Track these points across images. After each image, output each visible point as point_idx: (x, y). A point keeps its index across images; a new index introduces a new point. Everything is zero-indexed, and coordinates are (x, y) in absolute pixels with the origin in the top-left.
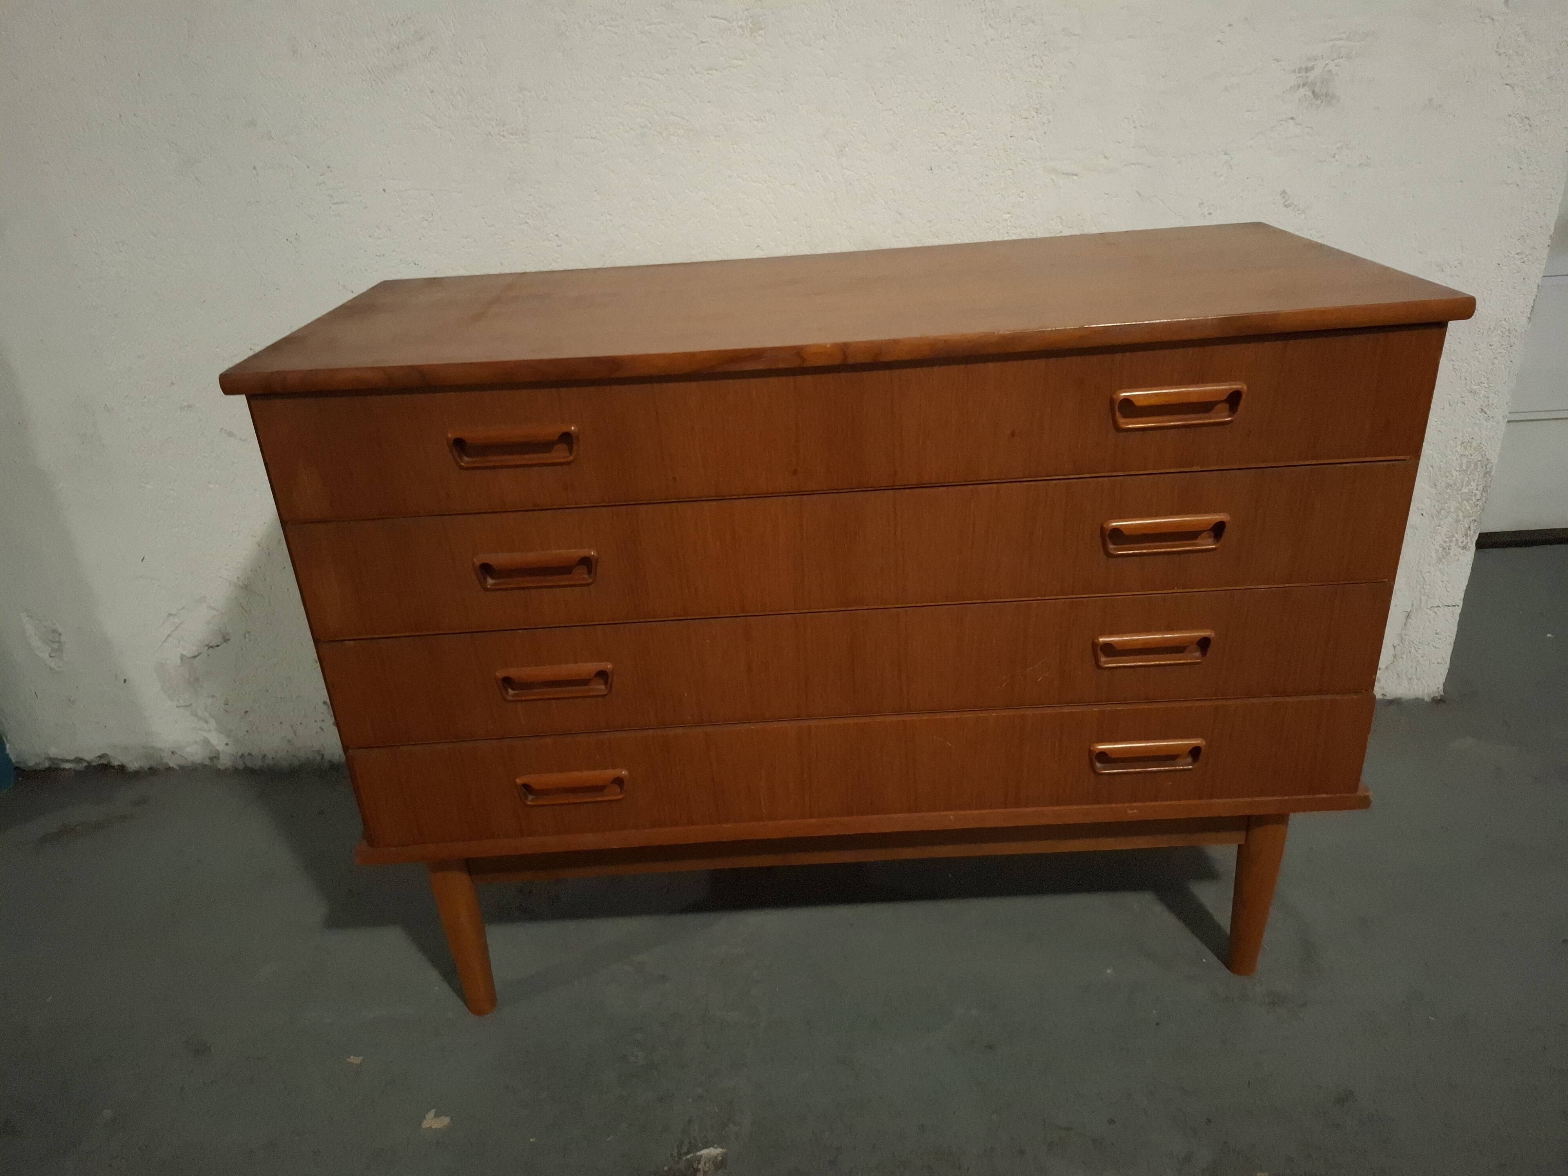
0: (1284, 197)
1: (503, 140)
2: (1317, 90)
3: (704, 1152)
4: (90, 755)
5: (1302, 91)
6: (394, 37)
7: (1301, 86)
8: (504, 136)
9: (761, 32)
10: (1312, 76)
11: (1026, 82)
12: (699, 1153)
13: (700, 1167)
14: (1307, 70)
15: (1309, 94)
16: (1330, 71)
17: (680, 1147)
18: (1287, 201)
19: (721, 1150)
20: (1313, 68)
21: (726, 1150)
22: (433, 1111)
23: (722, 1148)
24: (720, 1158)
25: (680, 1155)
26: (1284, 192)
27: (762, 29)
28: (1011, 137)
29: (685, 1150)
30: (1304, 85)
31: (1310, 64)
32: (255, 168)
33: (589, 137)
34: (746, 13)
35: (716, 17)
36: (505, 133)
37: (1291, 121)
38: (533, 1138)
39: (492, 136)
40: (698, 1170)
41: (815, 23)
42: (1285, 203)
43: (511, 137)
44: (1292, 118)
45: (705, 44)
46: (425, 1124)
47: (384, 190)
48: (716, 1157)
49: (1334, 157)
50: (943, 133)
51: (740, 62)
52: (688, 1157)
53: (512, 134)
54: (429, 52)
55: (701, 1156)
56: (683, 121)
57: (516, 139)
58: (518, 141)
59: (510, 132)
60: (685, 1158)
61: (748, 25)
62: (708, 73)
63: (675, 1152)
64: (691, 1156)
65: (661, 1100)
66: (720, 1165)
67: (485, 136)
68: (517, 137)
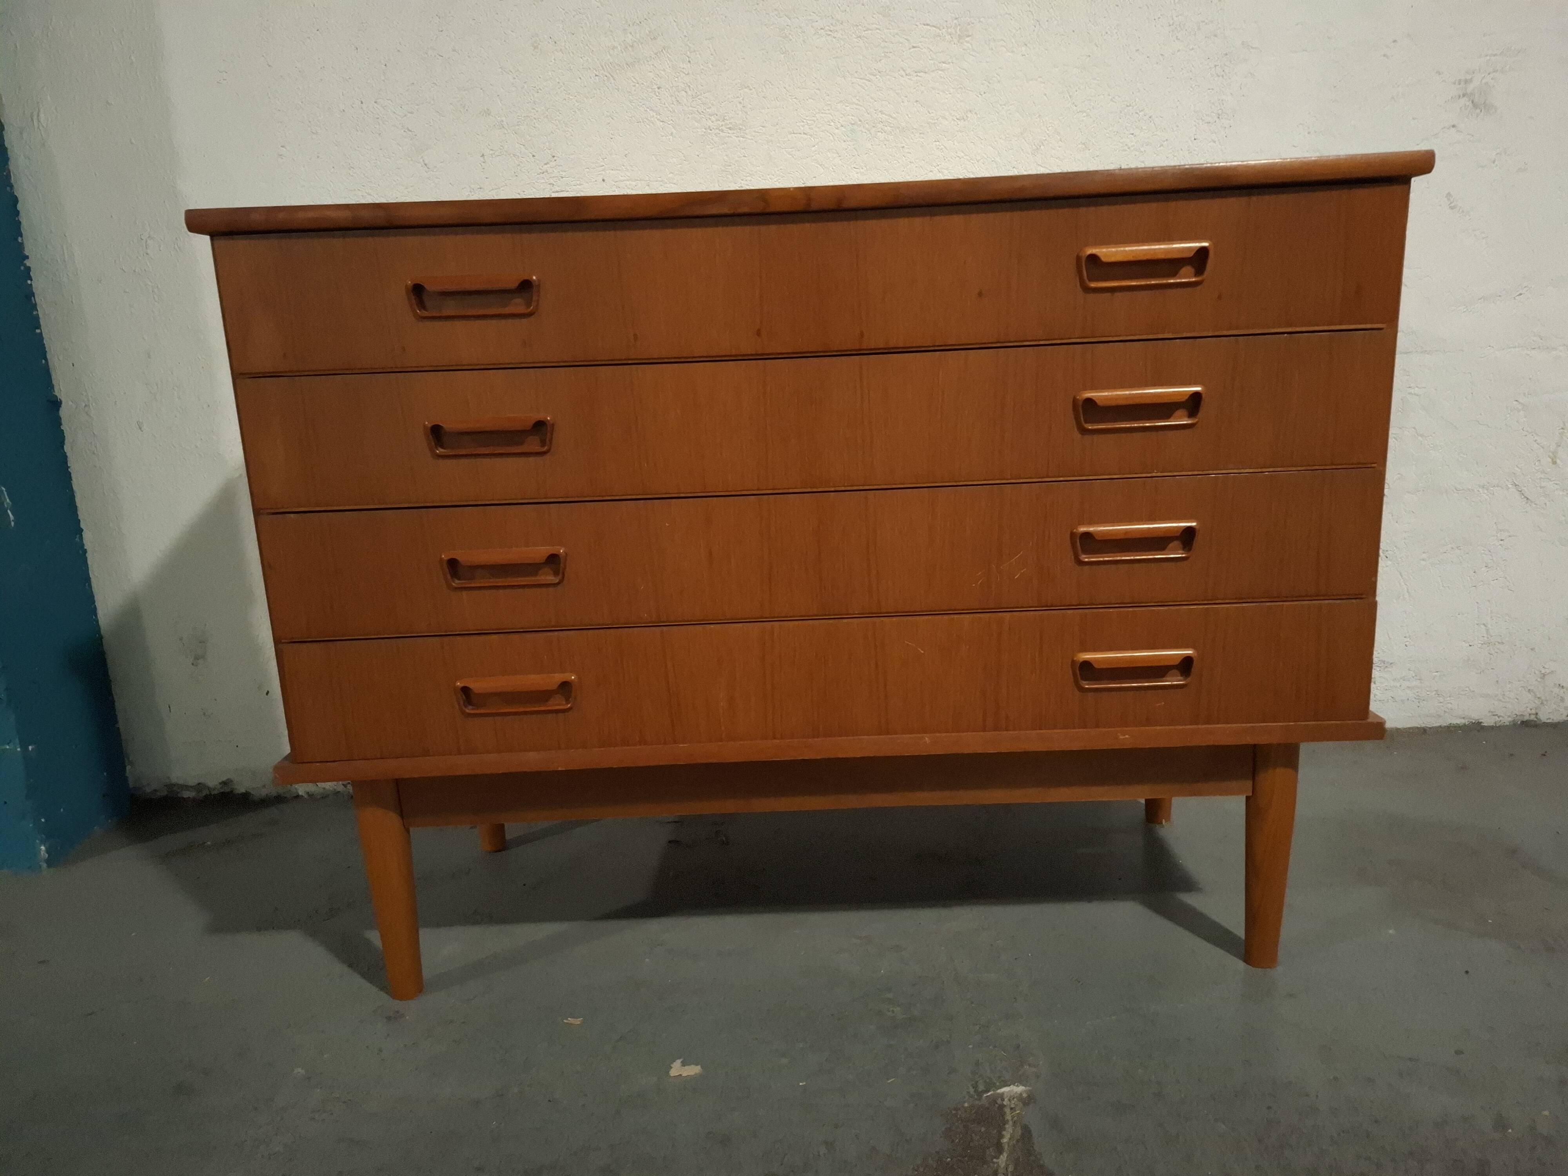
0: (1449, 200)
1: (722, 134)
2: (1476, 100)
3: (1005, 1089)
4: (213, 782)
5: (1463, 101)
6: (630, 37)
7: (1461, 96)
8: (722, 131)
9: (967, 39)
10: (1470, 88)
11: (1209, 89)
12: (999, 1091)
13: (1005, 1103)
14: (1466, 82)
15: (1469, 104)
16: (1486, 83)
17: (975, 1087)
18: (1451, 203)
19: (1024, 1088)
20: (1471, 80)
21: (1030, 1088)
22: (681, 1059)
23: (1025, 1086)
24: (1025, 1095)
25: (980, 1094)
26: (1449, 194)
27: (969, 36)
28: (1195, 139)
29: (981, 1088)
30: (1464, 95)
31: (1469, 77)
32: (483, 155)
34: (955, 21)
35: (928, 25)
36: (723, 128)
37: (1453, 130)
39: (711, 130)
40: (1004, 1106)
41: (1018, 32)
42: (1450, 205)
43: (730, 131)
44: (1454, 126)
45: (916, 49)
46: (673, 1073)
48: (1021, 1094)
49: (1494, 162)
50: (1133, 134)
51: (947, 66)
52: (989, 1094)
53: (730, 128)
54: (661, 50)
55: (1003, 1094)
56: (891, 119)
57: (734, 133)
58: (735, 135)
59: (728, 127)
60: (985, 1095)
61: (956, 32)
62: (917, 76)
63: (972, 1090)
64: (991, 1094)
65: (937, 1047)
66: (1027, 1101)
67: (705, 130)
68: (735, 132)
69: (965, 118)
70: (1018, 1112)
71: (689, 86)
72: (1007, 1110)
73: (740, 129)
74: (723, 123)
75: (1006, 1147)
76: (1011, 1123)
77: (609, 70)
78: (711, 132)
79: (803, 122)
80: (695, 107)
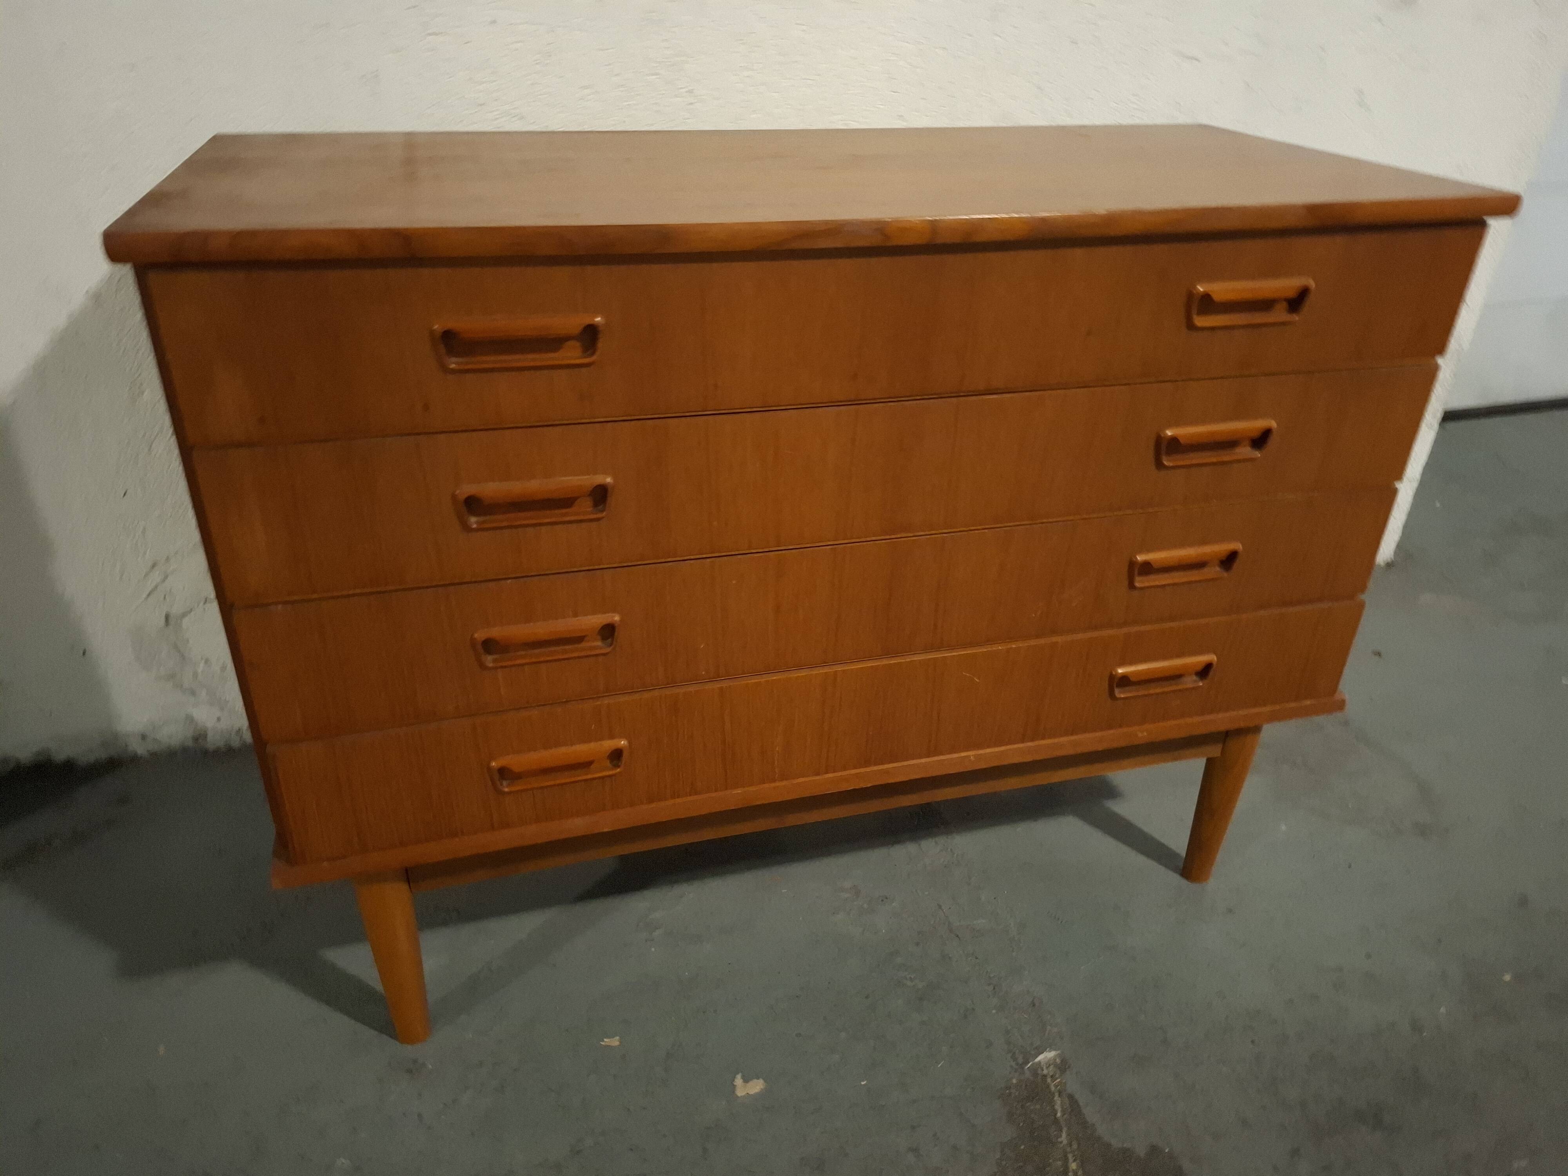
3: (1040, 1058)
12: (1036, 1060)
13: (1045, 1072)
17: (1014, 1058)
18: (1361, 100)
19: (1055, 1052)
21: (1060, 1052)
22: (739, 1076)
23: (1056, 1050)
24: (1058, 1061)
25: (1021, 1067)
26: (1358, 90)
29: (1020, 1060)
38: (863, 1081)
40: (1045, 1076)
42: (1360, 104)
46: (740, 1092)
48: (1055, 1060)
52: (1029, 1066)
55: (1040, 1062)
60: (1027, 1067)
63: (1013, 1064)
64: (1031, 1064)
65: (966, 1017)
66: (1063, 1066)
70: (1058, 1080)
72: (1049, 1080)
75: (1063, 1123)
76: (1057, 1095)
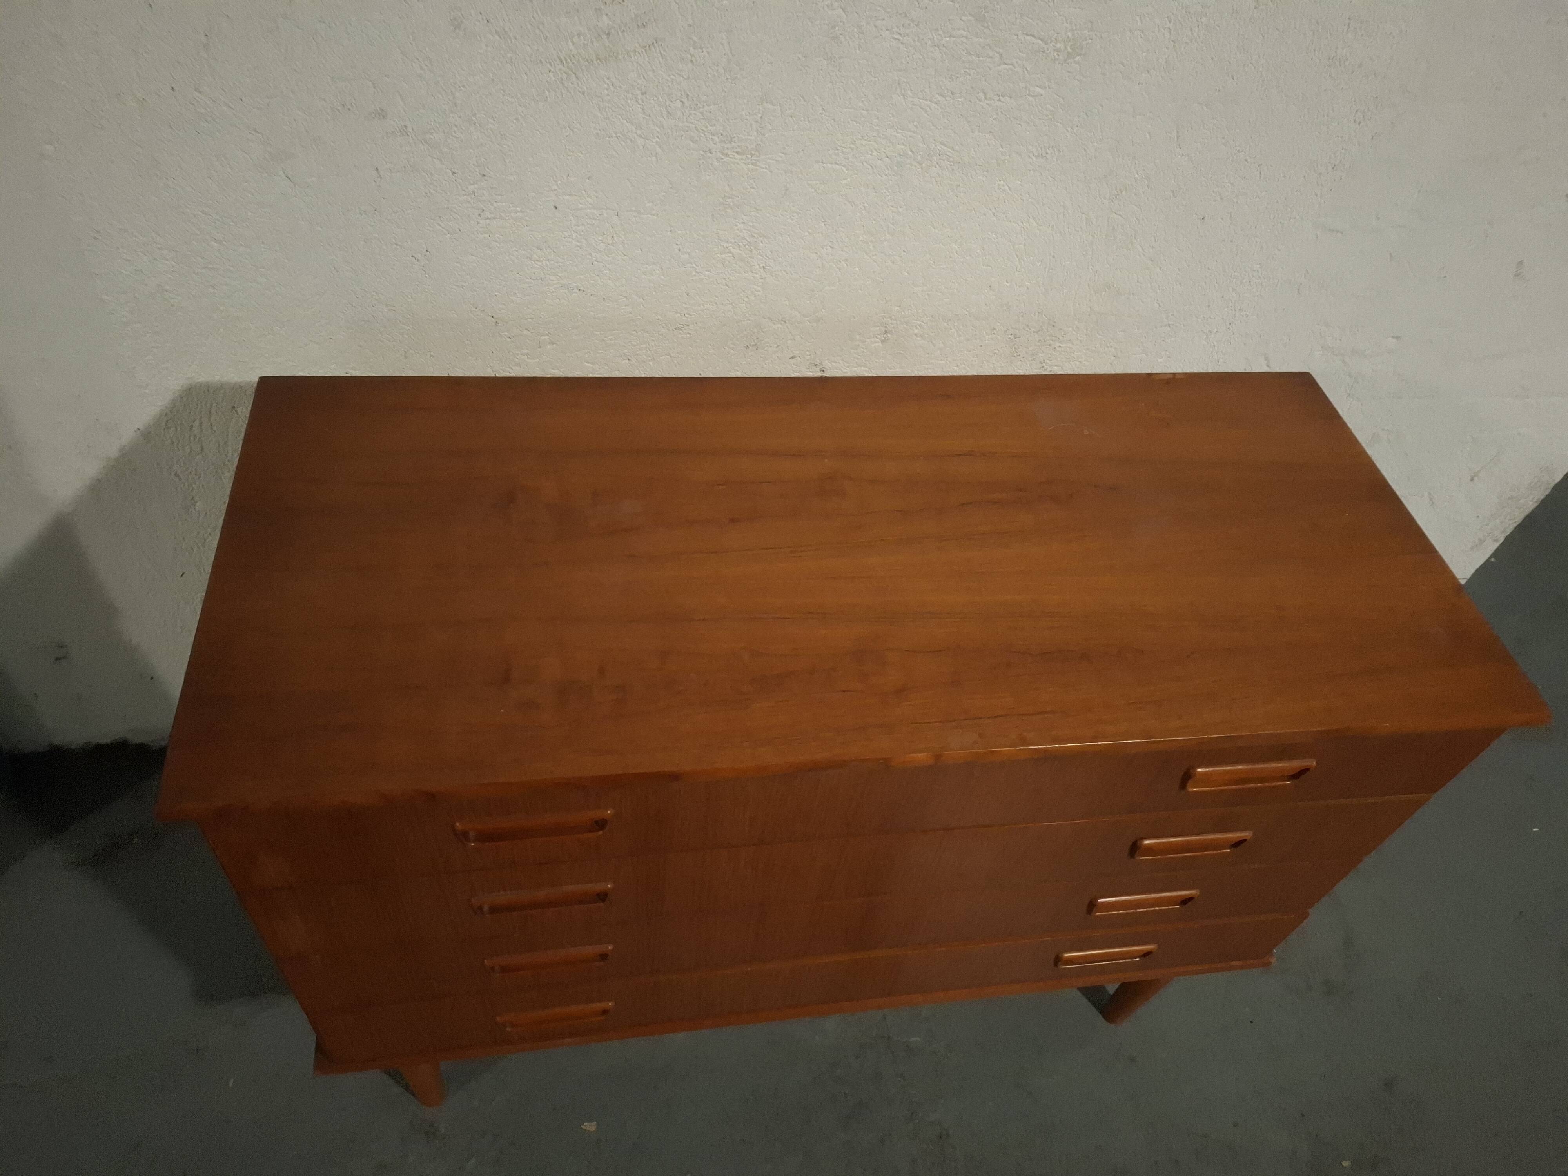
1: (726, 159)
8: (727, 155)
9: (1078, 58)
27: (1081, 55)
33: (833, 163)
34: (1069, 34)
36: (729, 151)
39: (711, 152)
43: (737, 156)
45: (1008, 67)
47: (556, 208)
51: (1042, 92)
53: (737, 153)
54: (651, 43)
56: (951, 151)
57: (742, 159)
58: (743, 161)
59: (735, 150)
61: (1066, 48)
62: (999, 100)
67: (703, 153)
68: (744, 157)
69: (1044, 154)
71: (688, 95)
73: (752, 155)
74: (729, 146)
77: (570, 64)
78: (710, 155)
79: (838, 150)
80: (692, 123)
